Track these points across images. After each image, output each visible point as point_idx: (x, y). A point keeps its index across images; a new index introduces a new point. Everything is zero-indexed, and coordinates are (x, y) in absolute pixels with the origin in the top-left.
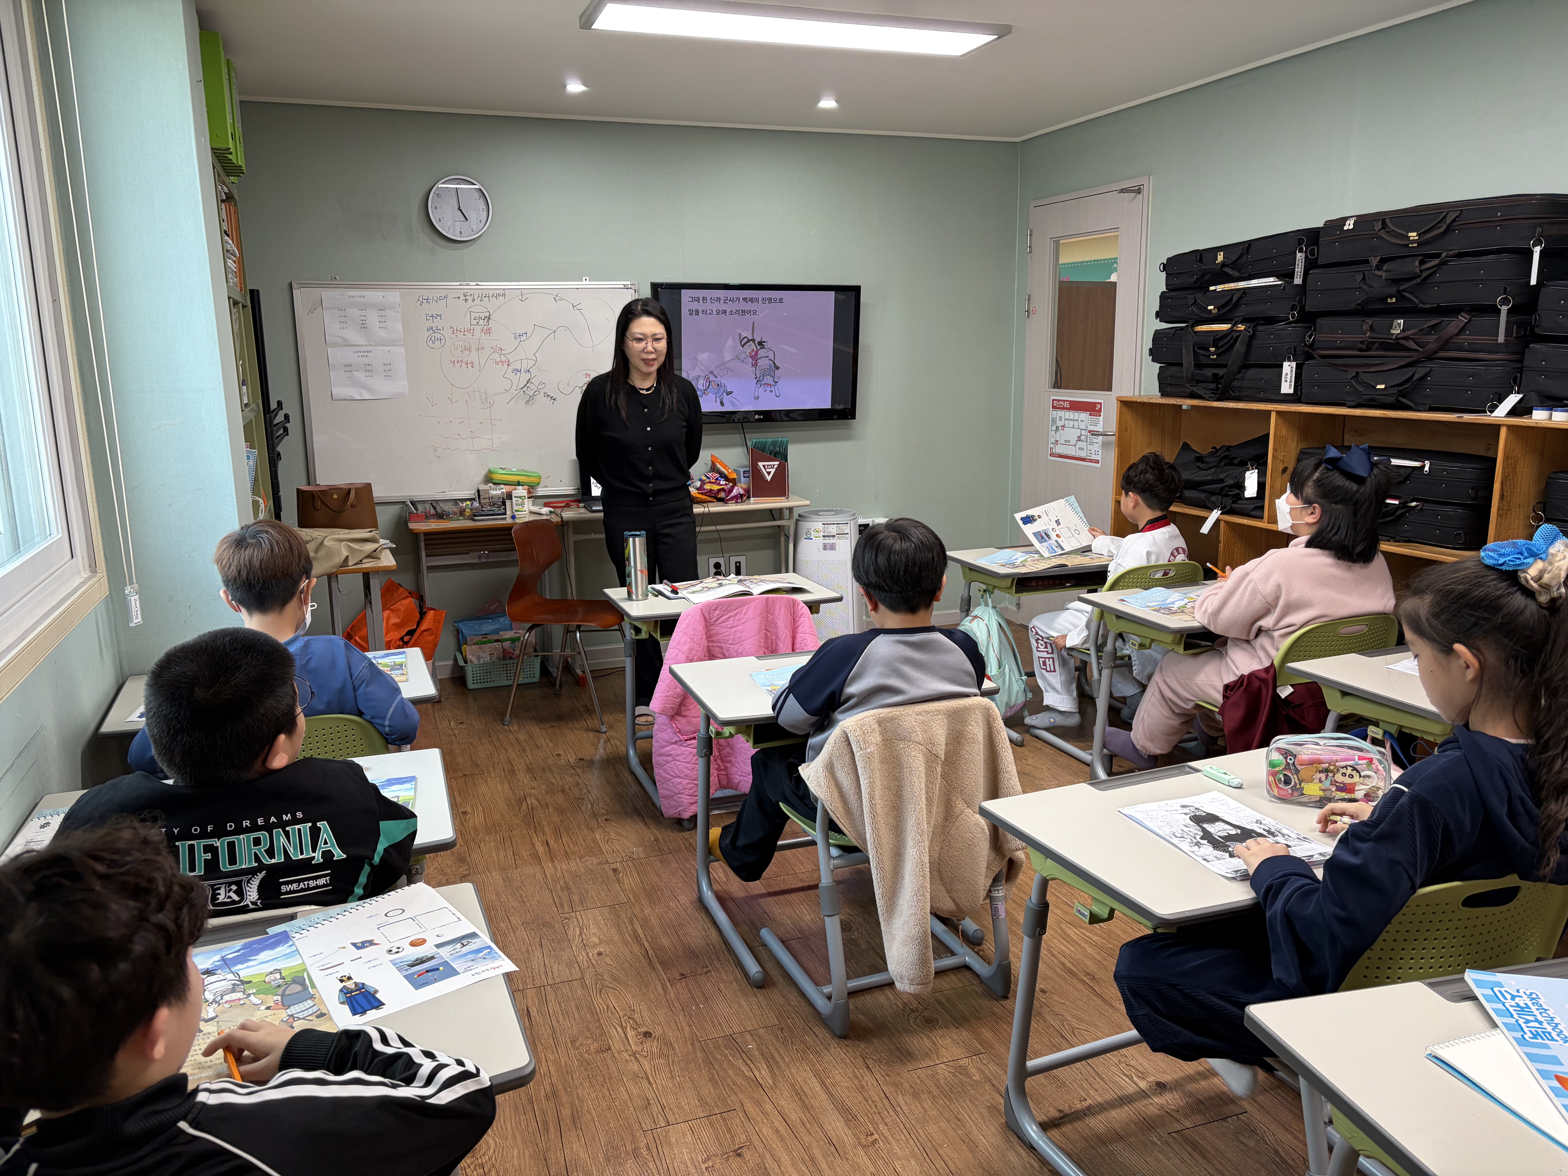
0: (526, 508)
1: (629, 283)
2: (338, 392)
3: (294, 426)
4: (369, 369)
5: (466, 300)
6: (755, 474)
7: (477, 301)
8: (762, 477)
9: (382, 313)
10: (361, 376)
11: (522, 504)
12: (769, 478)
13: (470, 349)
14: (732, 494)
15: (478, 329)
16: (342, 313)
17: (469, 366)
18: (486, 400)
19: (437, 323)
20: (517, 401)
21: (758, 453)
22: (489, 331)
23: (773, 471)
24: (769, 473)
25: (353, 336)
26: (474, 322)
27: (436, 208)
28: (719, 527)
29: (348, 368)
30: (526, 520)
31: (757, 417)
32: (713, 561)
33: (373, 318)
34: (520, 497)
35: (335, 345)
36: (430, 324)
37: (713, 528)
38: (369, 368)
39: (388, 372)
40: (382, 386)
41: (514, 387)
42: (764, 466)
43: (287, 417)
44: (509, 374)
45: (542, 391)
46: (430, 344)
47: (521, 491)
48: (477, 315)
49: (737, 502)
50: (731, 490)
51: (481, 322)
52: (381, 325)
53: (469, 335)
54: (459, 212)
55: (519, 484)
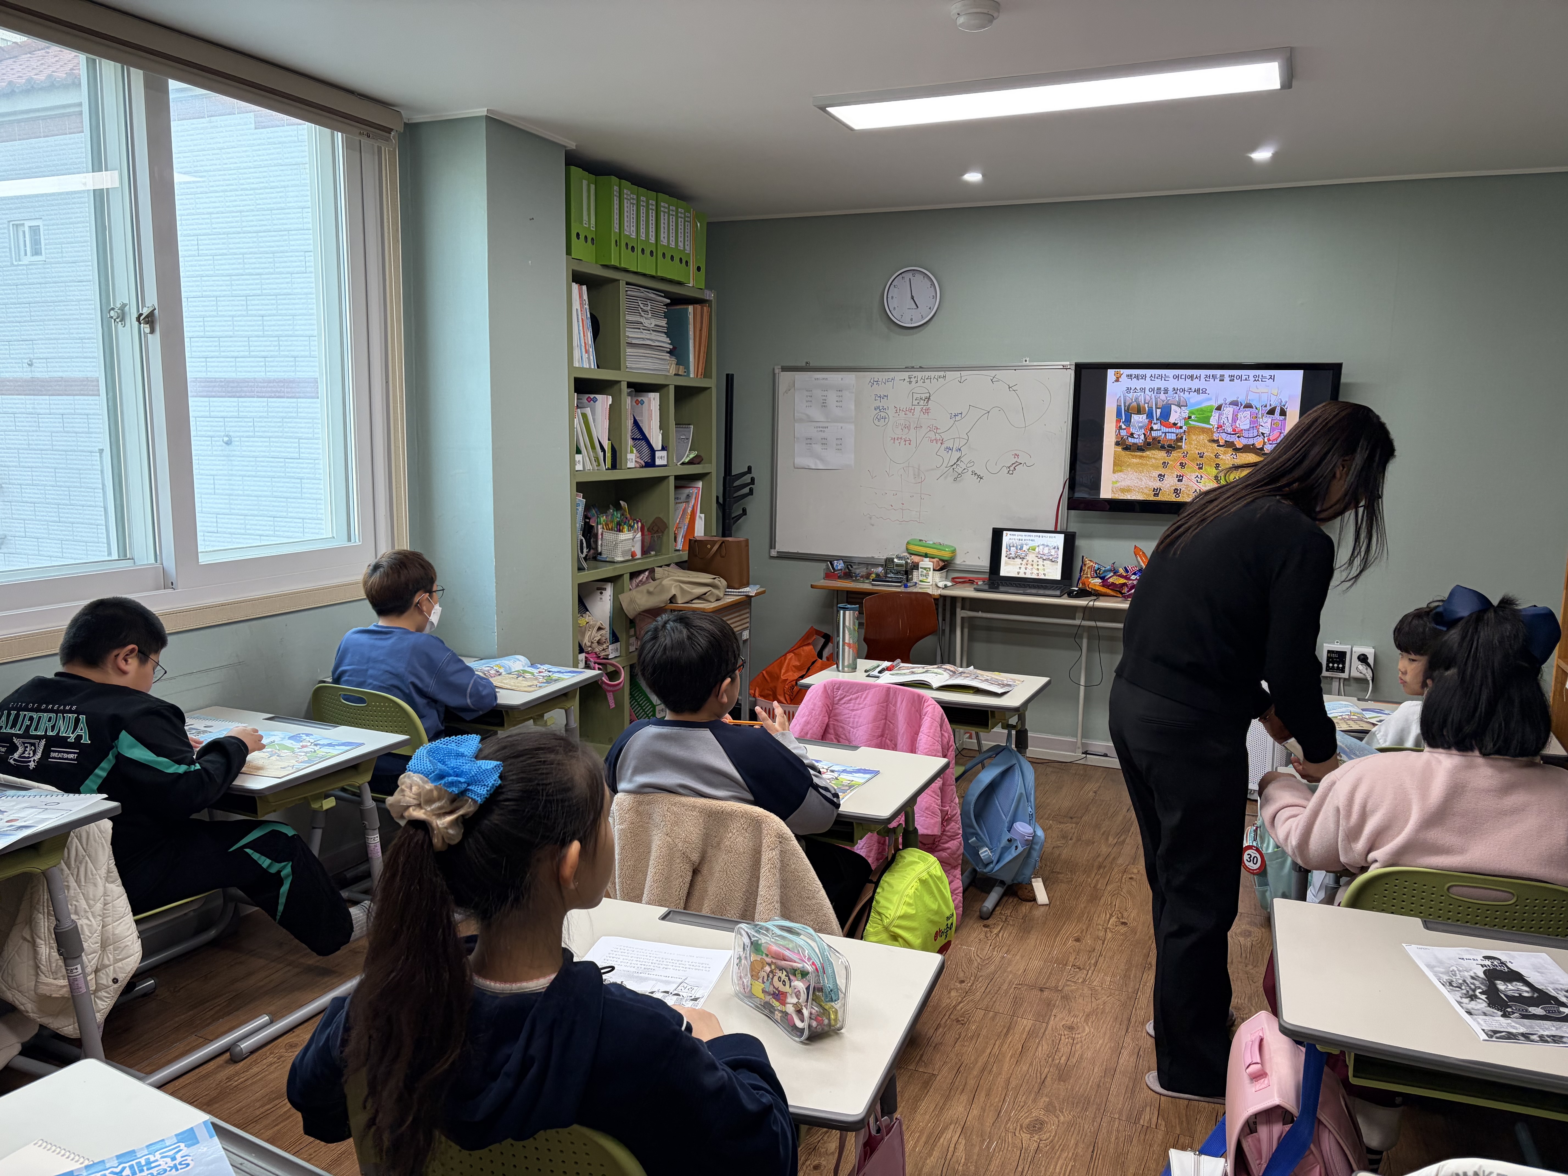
2: (800, 461)
4: (824, 443)
5: (910, 382)
7: (920, 383)
9: (840, 394)
10: (817, 448)
11: (926, 576)
13: (909, 428)
15: (918, 408)
16: (809, 394)
17: (907, 443)
18: (919, 475)
19: (883, 403)
20: (946, 478)
22: (927, 411)
25: (816, 413)
26: (915, 402)
27: (892, 298)
29: (809, 441)
30: (928, 591)
33: (832, 397)
34: (925, 569)
35: (801, 420)
36: (877, 404)
38: (824, 441)
39: (840, 446)
40: (833, 458)
41: (945, 465)
43: (753, 479)
44: (942, 452)
45: (970, 470)
46: (876, 422)
47: (927, 563)
48: (918, 396)
51: (922, 402)
52: (838, 404)
53: (910, 414)
54: (912, 301)
55: (928, 555)
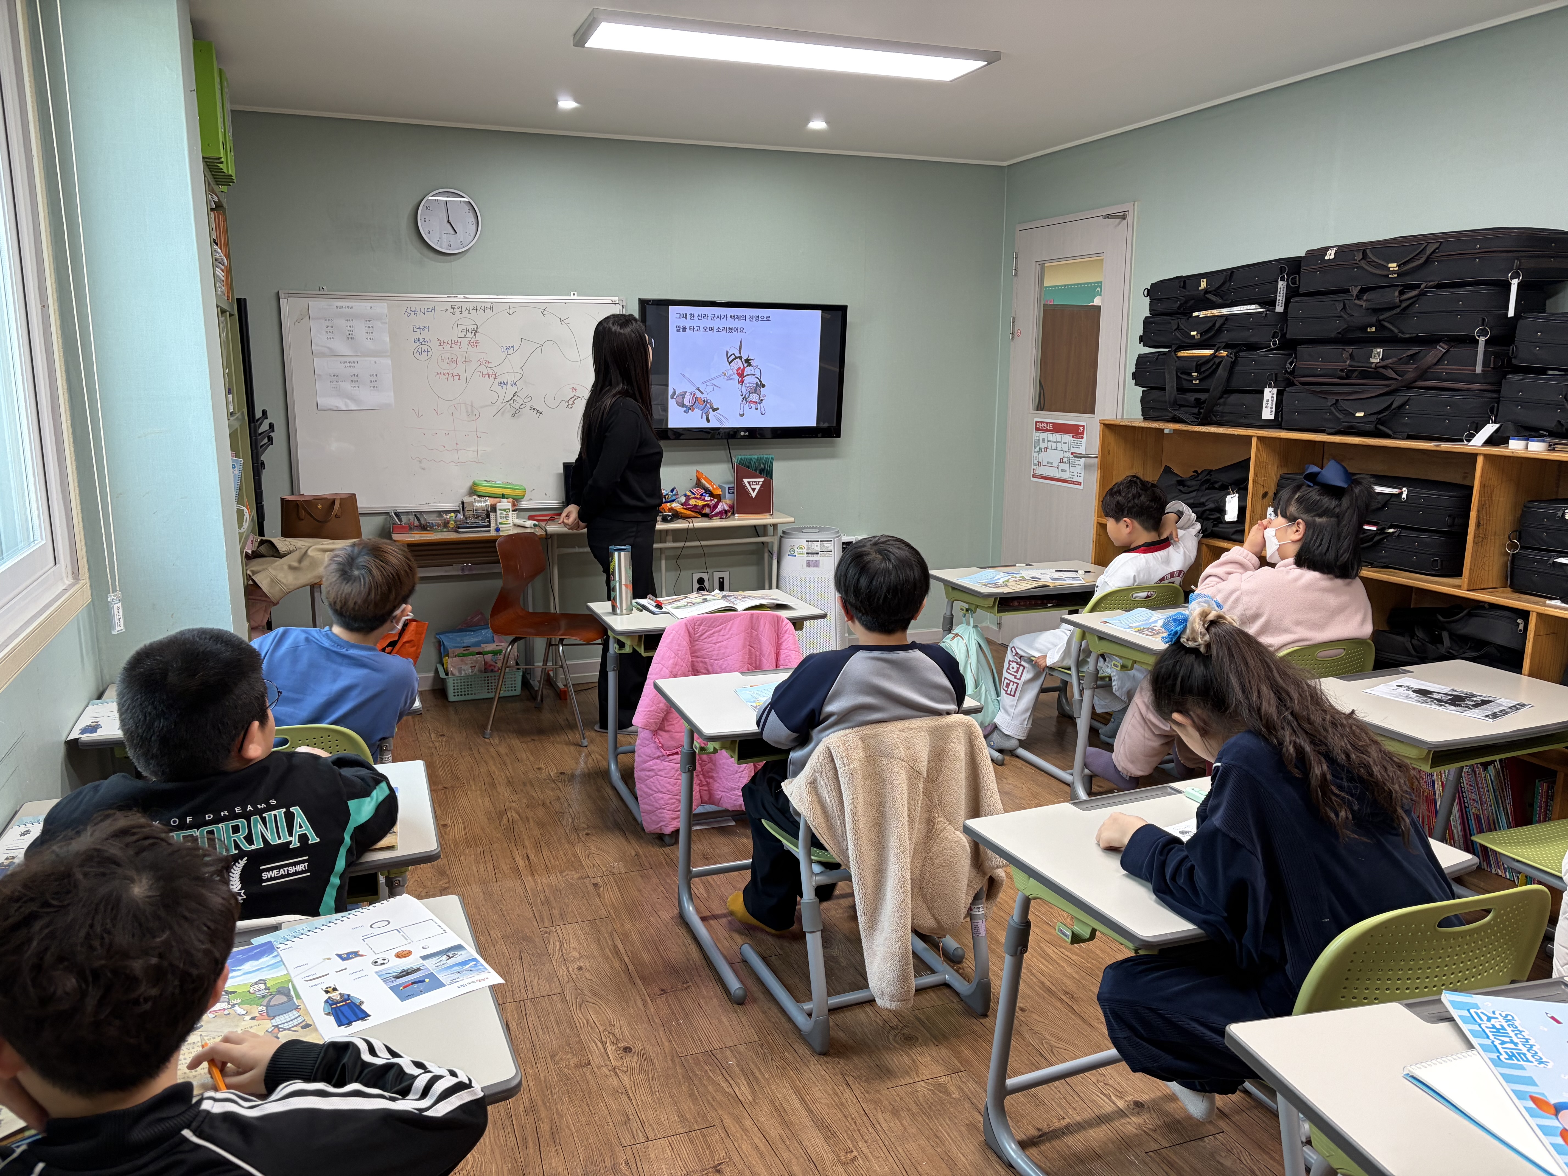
0: (510, 521)
1: (617, 298)
2: (323, 401)
3: (278, 435)
4: (355, 379)
5: (454, 313)
6: (740, 490)
7: (465, 314)
8: (747, 493)
9: (370, 324)
10: (347, 386)
11: (507, 517)
12: (754, 495)
13: (456, 362)
14: (717, 510)
15: (465, 341)
16: (328, 323)
17: (456, 378)
18: (472, 412)
19: (424, 335)
20: (503, 414)
21: (743, 470)
22: (476, 344)
23: (758, 487)
24: (754, 490)
25: (340, 346)
26: (461, 335)
27: (425, 220)
28: (704, 543)
29: (334, 379)
30: (511, 533)
31: (742, 434)
32: (696, 577)
33: (360, 329)
34: (504, 510)
35: (322, 355)
36: (417, 335)
37: (697, 543)
39: (375, 382)
40: (369, 397)
41: (500, 400)
42: (749, 483)
43: (271, 426)
44: (496, 387)
45: (528, 405)
46: (417, 355)
47: (506, 504)
48: (464, 327)
49: (721, 518)
50: (715, 506)
51: (469, 335)
52: (368, 336)
53: (456, 348)
54: (448, 225)
55: (503, 496)
